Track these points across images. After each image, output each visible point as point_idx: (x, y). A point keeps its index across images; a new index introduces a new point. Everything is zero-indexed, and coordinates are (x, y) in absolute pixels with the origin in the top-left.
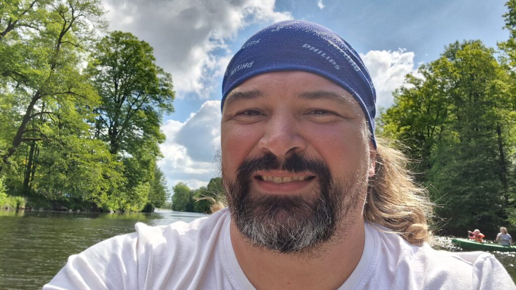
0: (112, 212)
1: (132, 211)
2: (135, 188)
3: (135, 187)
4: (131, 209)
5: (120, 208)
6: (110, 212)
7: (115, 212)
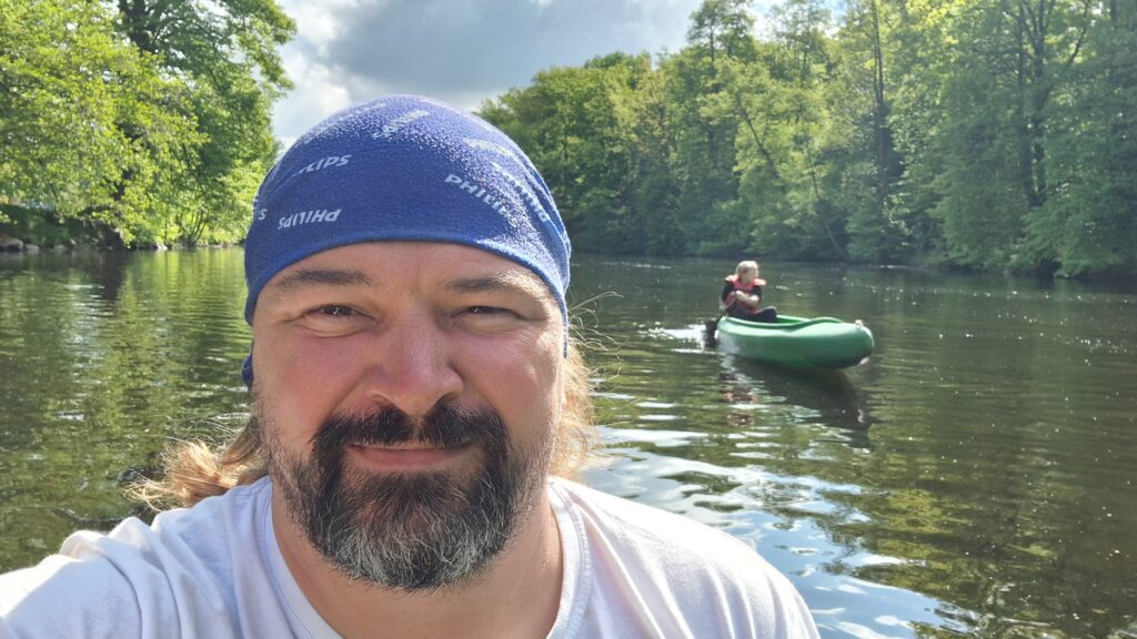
0: (162, 248)
1: (217, 244)
2: (223, 179)
3: (225, 175)
4: (212, 237)
5: (181, 237)
6: (156, 248)
7: (169, 247)
